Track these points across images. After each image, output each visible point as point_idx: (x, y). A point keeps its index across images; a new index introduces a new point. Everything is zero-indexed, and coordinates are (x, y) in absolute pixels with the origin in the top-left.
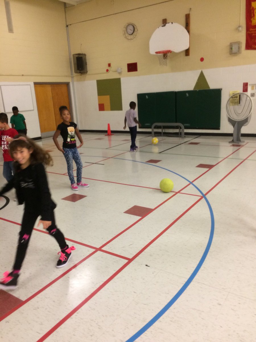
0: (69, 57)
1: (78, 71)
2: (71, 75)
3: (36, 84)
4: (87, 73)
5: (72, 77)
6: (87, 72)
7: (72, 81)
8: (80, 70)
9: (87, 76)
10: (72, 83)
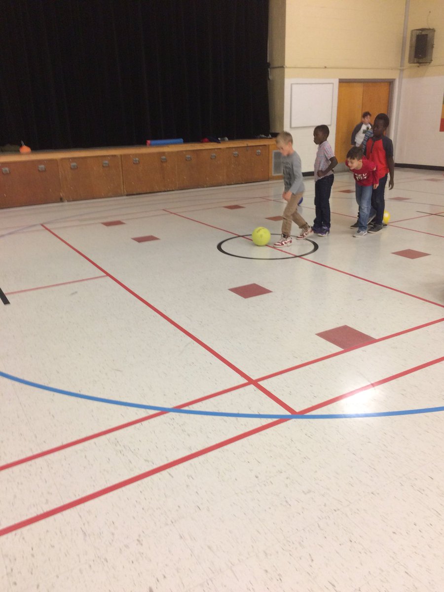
0: (402, 35)
1: (416, 60)
2: (401, 67)
3: (342, 81)
4: (430, 63)
5: (402, 70)
6: (432, 60)
7: (399, 78)
8: (419, 58)
9: (430, 69)
10: (399, 82)
